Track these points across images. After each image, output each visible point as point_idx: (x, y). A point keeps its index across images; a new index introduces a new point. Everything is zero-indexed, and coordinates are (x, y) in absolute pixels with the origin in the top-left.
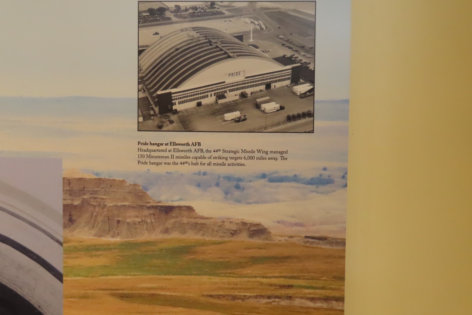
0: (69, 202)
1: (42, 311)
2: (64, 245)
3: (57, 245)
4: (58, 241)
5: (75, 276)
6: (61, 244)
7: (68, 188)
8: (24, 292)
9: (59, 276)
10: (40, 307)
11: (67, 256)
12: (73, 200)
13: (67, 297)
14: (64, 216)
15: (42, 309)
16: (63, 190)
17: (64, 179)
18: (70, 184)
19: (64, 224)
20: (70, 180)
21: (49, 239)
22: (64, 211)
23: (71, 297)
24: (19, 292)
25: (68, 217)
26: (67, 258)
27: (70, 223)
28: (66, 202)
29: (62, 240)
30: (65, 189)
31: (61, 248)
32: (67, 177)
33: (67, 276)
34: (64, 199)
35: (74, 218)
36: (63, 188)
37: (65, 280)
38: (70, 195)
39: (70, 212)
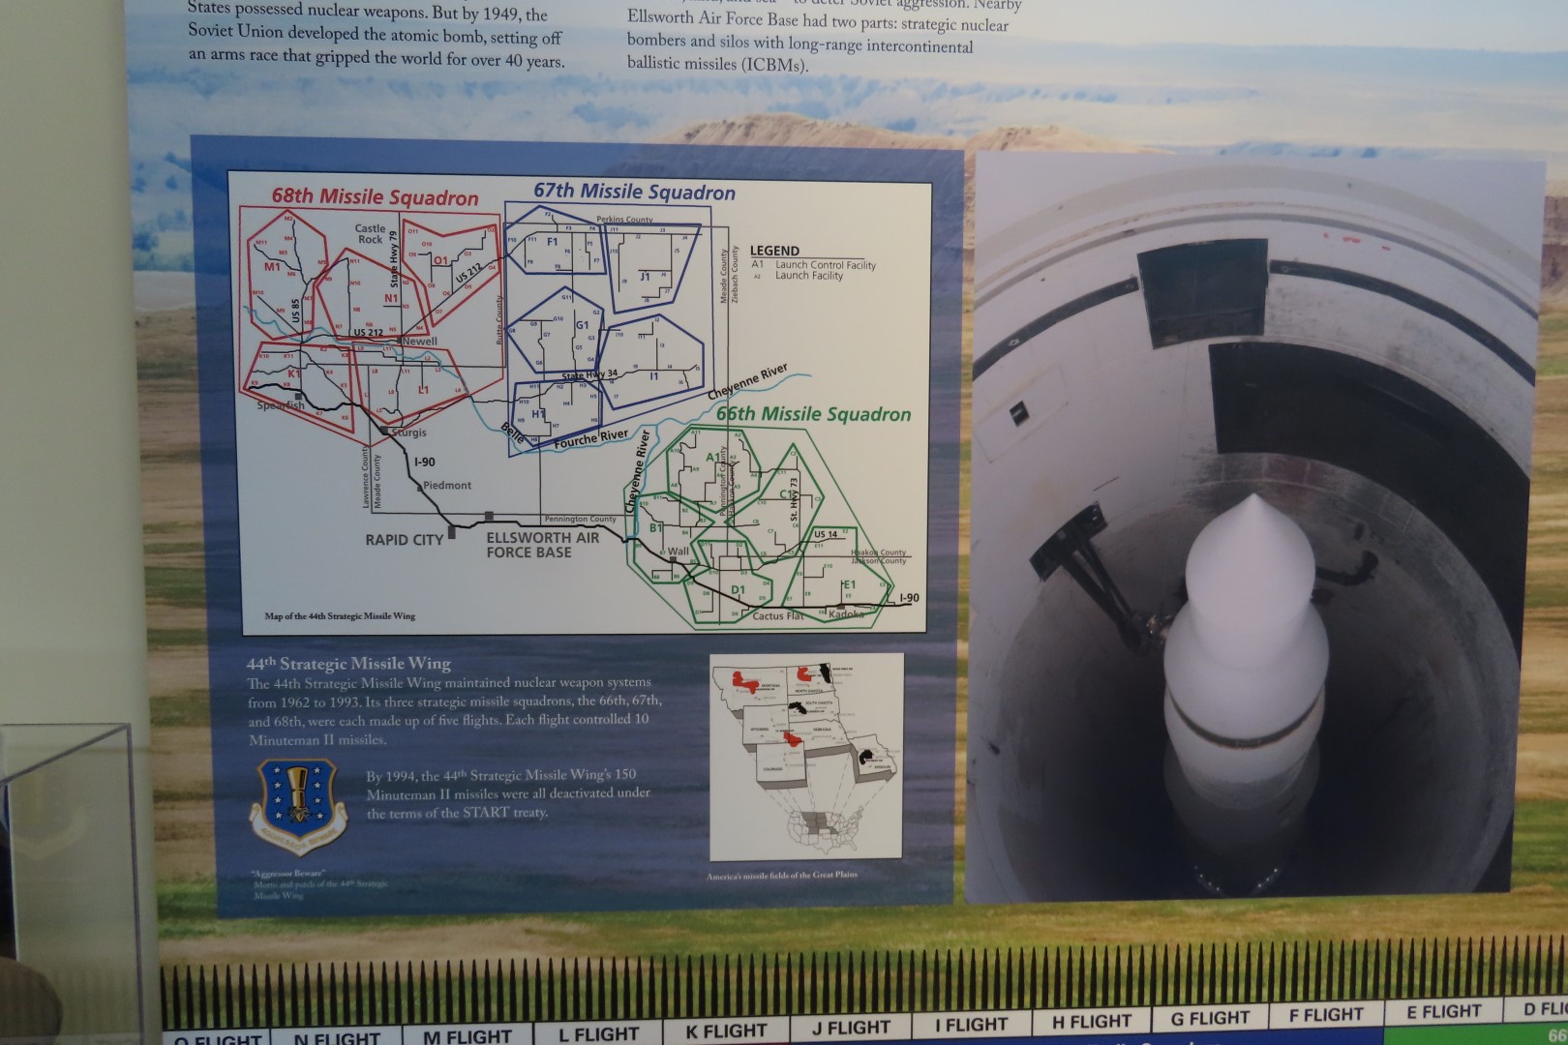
0: (1554, 240)
1: (1496, 437)
2: (1541, 317)
3: (1527, 316)
4: (1530, 311)
5: (1557, 372)
6: (1535, 316)
7: (1552, 215)
8: (1467, 405)
9: (1528, 373)
10: (1492, 430)
11: (1543, 337)
12: (1560, 236)
13: (1539, 410)
14: (1544, 265)
15: (1497, 434)
16: (1545, 219)
17: (1547, 198)
18: (1556, 208)
19: (1543, 280)
20: (1556, 201)
21: (1515, 307)
22: (1544, 256)
23: (1547, 411)
24: (1458, 403)
25: (1549, 268)
26: (1544, 341)
27: (1553, 279)
28: (1549, 241)
29: (1536, 308)
30: (1549, 216)
31: (1534, 324)
32: (1554, 195)
33: (1541, 373)
34: (1546, 236)
35: (1561, 268)
36: (1545, 215)
37: (1540, 381)
38: (1556, 228)
39: (1554, 259)
